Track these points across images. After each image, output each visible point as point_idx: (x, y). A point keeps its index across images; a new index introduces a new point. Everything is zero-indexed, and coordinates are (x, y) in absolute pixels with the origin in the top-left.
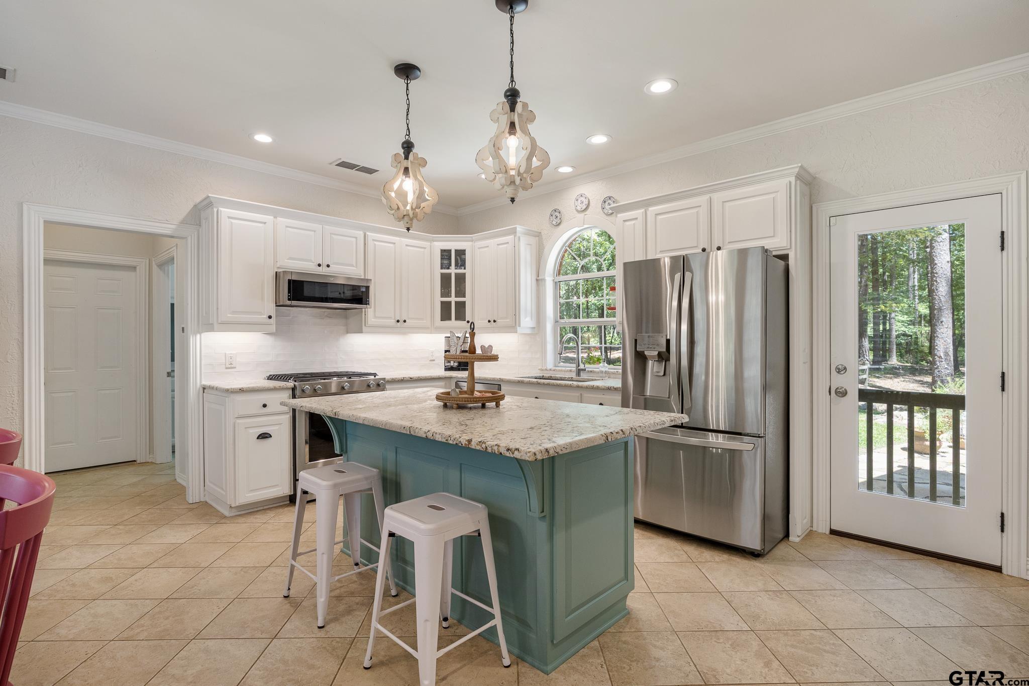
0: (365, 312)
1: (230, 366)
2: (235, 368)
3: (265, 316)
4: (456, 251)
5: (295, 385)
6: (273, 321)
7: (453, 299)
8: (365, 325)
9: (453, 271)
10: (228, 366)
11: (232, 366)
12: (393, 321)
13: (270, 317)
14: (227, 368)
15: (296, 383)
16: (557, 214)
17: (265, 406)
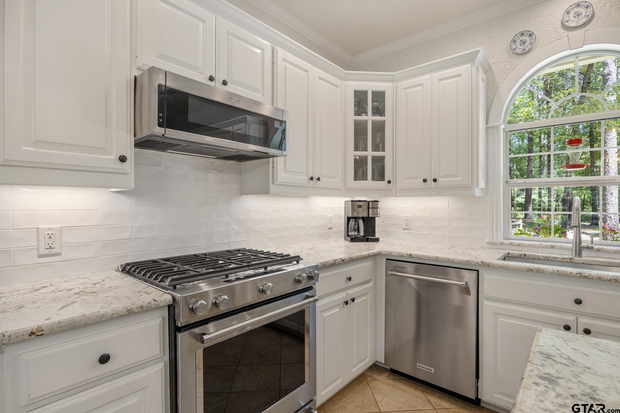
0: (273, 163)
1: (47, 252)
2: (59, 254)
3: (113, 157)
4: (373, 92)
5: (174, 299)
6: (129, 166)
7: (370, 153)
8: (273, 183)
9: (370, 118)
10: (43, 251)
11: (53, 251)
12: (306, 178)
13: (123, 159)
14: (40, 256)
15: (177, 295)
16: (527, 38)
17: (104, 359)
